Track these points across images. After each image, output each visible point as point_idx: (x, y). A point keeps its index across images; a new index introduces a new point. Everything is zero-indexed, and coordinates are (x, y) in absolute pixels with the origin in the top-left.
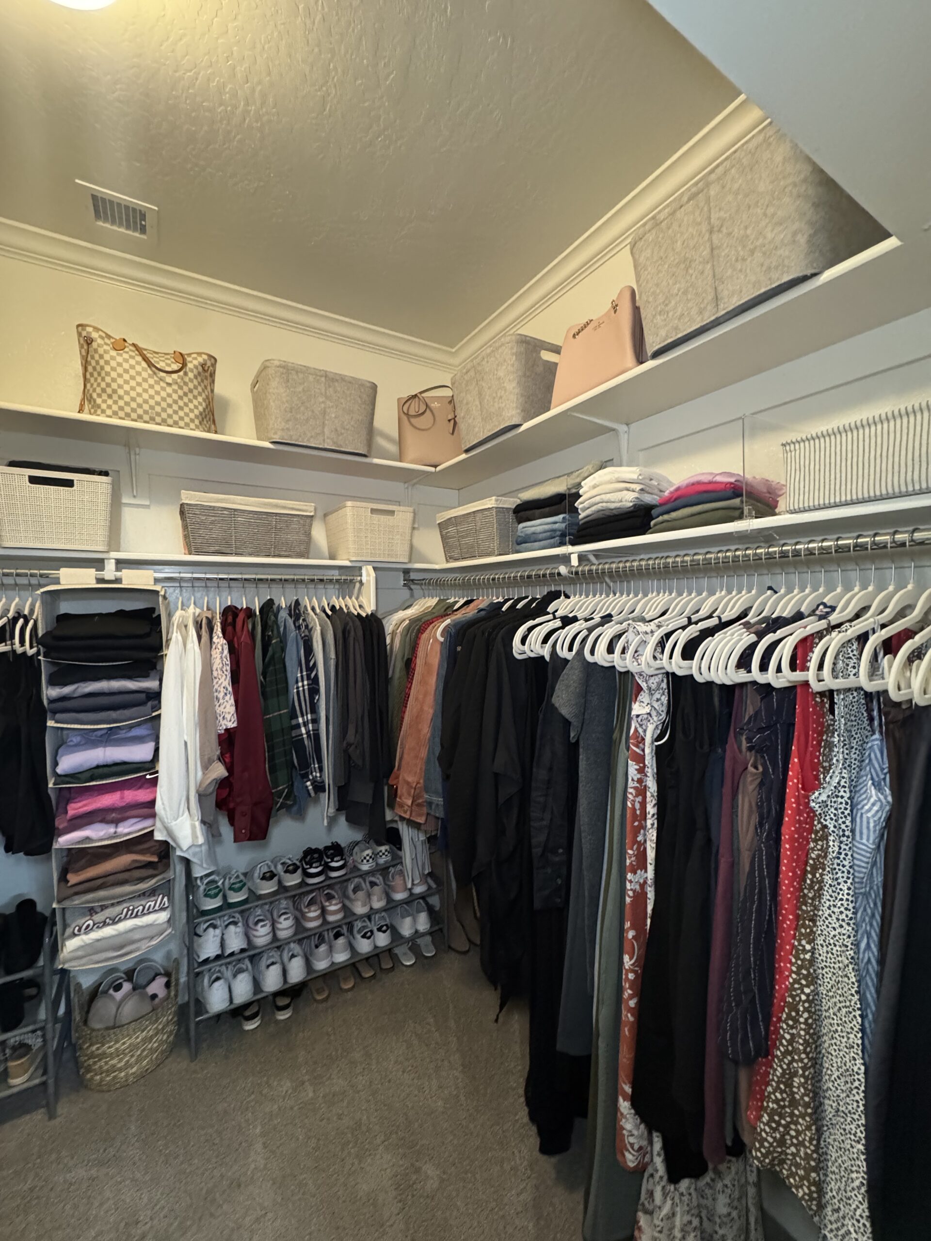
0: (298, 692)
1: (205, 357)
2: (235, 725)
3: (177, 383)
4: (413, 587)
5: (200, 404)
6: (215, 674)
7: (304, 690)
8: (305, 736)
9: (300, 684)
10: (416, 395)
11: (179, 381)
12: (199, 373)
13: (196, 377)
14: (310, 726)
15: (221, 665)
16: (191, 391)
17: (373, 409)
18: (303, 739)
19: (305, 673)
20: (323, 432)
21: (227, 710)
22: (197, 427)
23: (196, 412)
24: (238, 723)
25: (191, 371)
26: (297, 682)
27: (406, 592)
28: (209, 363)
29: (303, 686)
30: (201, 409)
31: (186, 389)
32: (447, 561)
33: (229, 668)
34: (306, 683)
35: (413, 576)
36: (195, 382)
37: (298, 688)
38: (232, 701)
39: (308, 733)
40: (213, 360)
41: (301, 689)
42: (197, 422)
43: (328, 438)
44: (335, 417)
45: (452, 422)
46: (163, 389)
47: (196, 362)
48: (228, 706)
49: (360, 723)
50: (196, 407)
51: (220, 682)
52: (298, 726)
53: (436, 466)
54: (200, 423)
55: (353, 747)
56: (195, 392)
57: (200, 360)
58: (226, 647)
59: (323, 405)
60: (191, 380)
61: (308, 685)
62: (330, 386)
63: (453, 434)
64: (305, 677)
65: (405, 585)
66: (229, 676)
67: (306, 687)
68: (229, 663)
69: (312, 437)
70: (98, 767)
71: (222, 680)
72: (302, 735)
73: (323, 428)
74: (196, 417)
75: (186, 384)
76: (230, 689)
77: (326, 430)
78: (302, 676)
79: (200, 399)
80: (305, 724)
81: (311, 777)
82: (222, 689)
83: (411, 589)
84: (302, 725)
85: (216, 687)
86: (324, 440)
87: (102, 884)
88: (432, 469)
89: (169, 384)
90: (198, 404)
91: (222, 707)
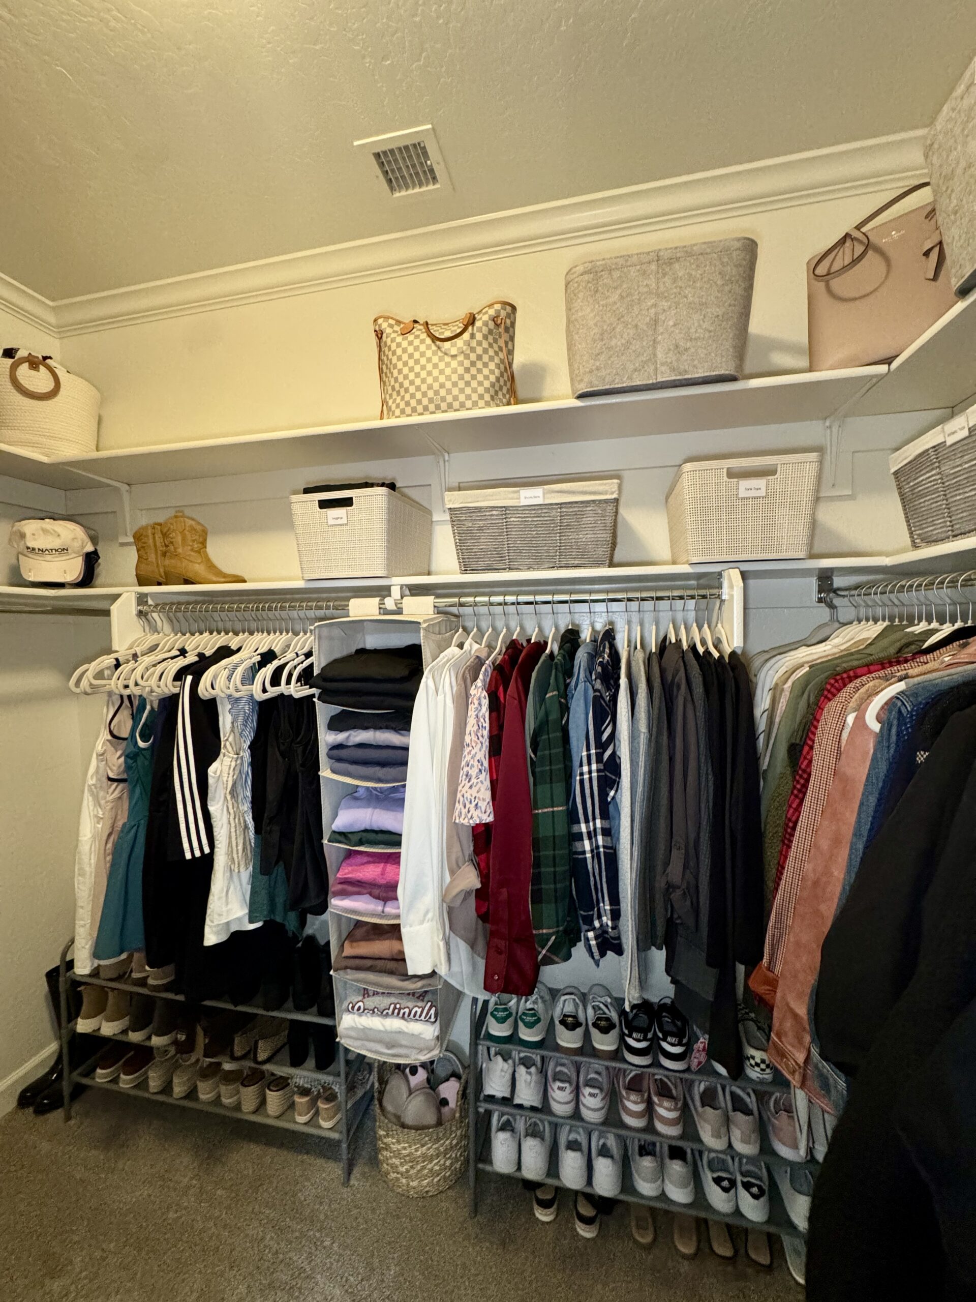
0: (582, 782)
1: (498, 307)
2: (491, 819)
3: (462, 352)
4: (837, 601)
5: (492, 372)
6: (467, 739)
7: (591, 779)
8: (588, 855)
9: (585, 769)
10: (847, 236)
11: (465, 348)
12: (490, 332)
13: (485, 337)
14: (600, 838)
15: (476, 727)
16: (479, 357)
17: (749, 288)
18: (585, 859)
19: (593, 751)
20: (655, 355)
21: (481, 795)
22: (488, 404)
23: (487, 384)
24: (495, 816)
25: (480, 330)
26: (581, 765)
27: (824, 613)
28: (503, 314)
29: (590, 772)
30: (493, 378)
31: (473, 357)
32: (915, 546)
33: (486, 733)
34: (594, 767)
35: (838, 582)
36: (485, 344)
37: (582, 774)
38: (487, 783)
39: (595, 850)
40: (509, 309)
41: (586, 776)
42: (487, 397)
43: (662, 364)
44: (675, 325)
45: (934, 255)
46: (448, 365)
47: (486, 318)
48: (483, 790)
49: (692, 852)
50: (486, 378)
51: (473, 752)
52: (580, 837)
53: (888, 361)
54: (492, 398)
55: (679, 893)
56: (486, 358)
57: (492, 312)
58: (486, 702)
59: (653, 311)
60: (479, 343)
61: (598, 771)
62: (664, 275)
63: (935, 278)
64: (594, 758)
65: (820, 600)
66: (486, 743)
67: (594, 774)
68: (487, 725)
69: (635, 370)
70: (366, 831)
71: (476, 749)
72: (584, 852)
73: (655, 348)
74: (487, 390)
75: (473, 350)
76: (486, 764)
77: (660, 355)
78: (589, 756)
79: (492, 366)
80: (591, 835)
81: (597, 924)
82: (476, 763)
83: (831, 606)
84: (585, 836)
85: (468, 758)
86: (656, 369)
87: (371, 966)
88: (883, 368)
89: (454, 357)
90: (490, 372)
91: (475, 789)
